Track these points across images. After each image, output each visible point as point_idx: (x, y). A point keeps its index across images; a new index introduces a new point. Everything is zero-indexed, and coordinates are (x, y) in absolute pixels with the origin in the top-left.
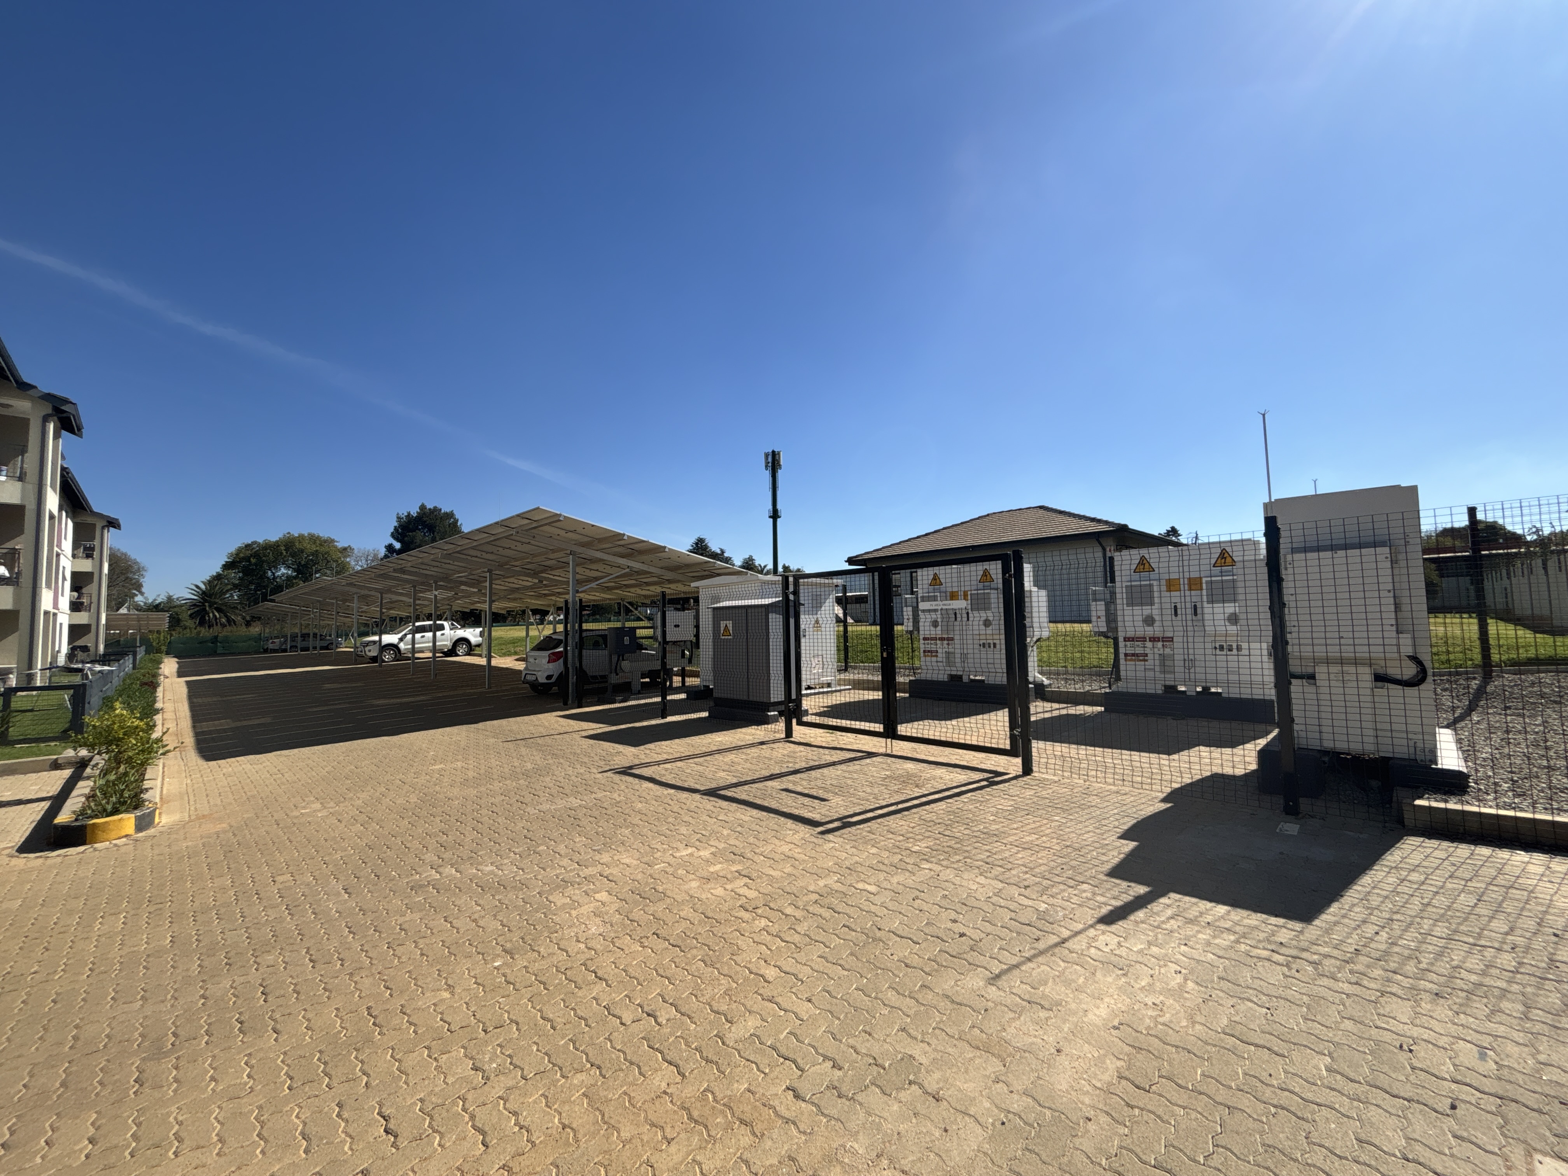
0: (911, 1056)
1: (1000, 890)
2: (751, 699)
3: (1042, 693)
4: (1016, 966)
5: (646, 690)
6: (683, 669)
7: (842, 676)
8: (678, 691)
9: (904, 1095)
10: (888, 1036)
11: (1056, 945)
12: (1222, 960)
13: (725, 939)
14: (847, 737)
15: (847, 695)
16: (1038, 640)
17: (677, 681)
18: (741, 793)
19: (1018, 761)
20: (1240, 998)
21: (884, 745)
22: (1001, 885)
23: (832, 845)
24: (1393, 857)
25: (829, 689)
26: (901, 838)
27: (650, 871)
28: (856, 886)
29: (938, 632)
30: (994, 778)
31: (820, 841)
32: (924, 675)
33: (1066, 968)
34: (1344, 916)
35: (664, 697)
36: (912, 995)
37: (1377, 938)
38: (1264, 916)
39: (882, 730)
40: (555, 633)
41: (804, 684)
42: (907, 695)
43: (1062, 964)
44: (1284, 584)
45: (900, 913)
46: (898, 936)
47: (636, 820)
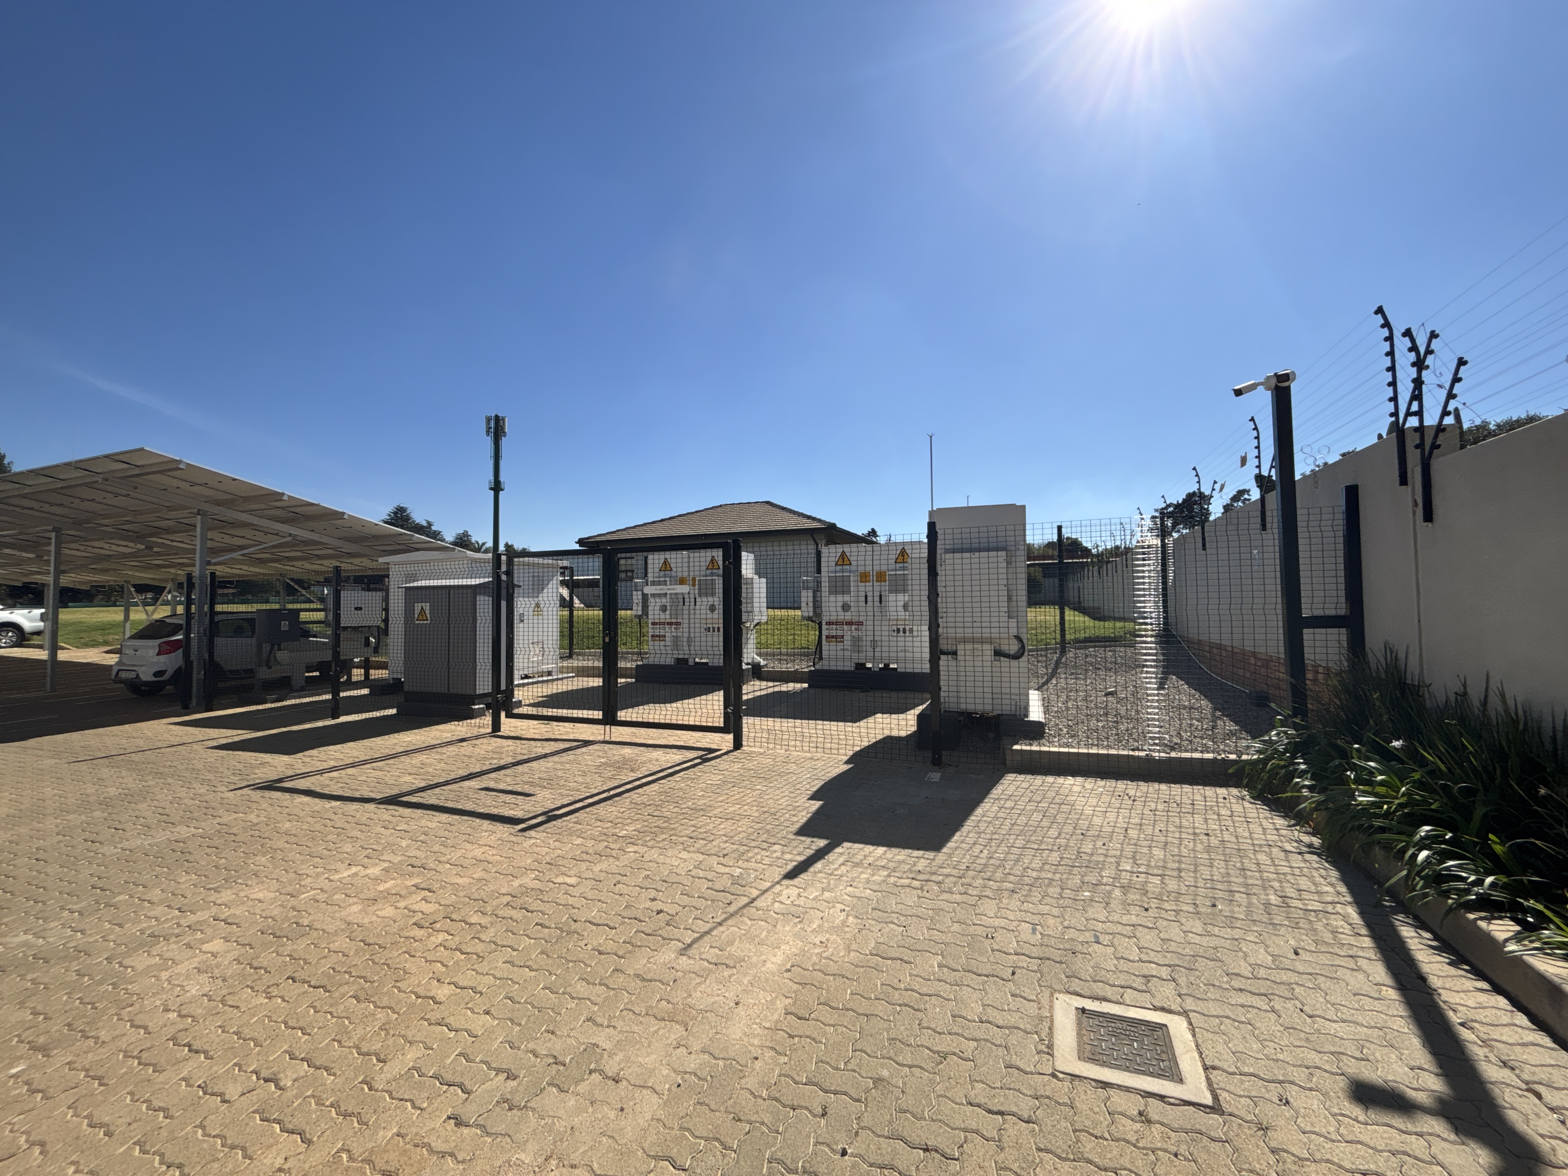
0: (594, 1045)
1: (701, 862)
2: (451, 691)
3: (757, 672)
4: (707, 933)
5: (311, 685)
6: (367, 660)
7: (565, 664)
8: (358, 685)
9: (582, 1088)
10: (571, 1030)
11: (746, 906)
12: (876, 894)
13: (388, 965)
14: (564, 727)
15: (570, 683)
16: (757, 624)
17: (358, 674)
18: (429, 798)
19: (730, 737)
20: (886, 923)
21: (602, 732)
22: (701, 857)
23: (533, 841)
24: (997, 791)
25: (550, 678)
26: (610, 824)
27: (293, 902)
28: (555, 881)
29: (666, 617)
30: (707, 755)
31: (520, 839)
32: (652, 660)
33: (752, 925)
34: (962, 842)
35: (336, 694)
36: (603, 982)
37: (981, 855)
38: (910, 851)
39: (601, 717)
40: (174, 615)
41: (517, 674)
42: (634, 680)
43: (749, 922)
44: (939, 578)
45: (599, 901)
46: (595, 924)
47: (281, 844)
